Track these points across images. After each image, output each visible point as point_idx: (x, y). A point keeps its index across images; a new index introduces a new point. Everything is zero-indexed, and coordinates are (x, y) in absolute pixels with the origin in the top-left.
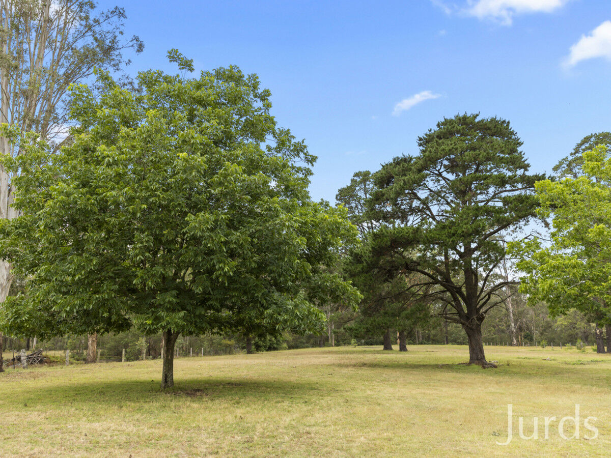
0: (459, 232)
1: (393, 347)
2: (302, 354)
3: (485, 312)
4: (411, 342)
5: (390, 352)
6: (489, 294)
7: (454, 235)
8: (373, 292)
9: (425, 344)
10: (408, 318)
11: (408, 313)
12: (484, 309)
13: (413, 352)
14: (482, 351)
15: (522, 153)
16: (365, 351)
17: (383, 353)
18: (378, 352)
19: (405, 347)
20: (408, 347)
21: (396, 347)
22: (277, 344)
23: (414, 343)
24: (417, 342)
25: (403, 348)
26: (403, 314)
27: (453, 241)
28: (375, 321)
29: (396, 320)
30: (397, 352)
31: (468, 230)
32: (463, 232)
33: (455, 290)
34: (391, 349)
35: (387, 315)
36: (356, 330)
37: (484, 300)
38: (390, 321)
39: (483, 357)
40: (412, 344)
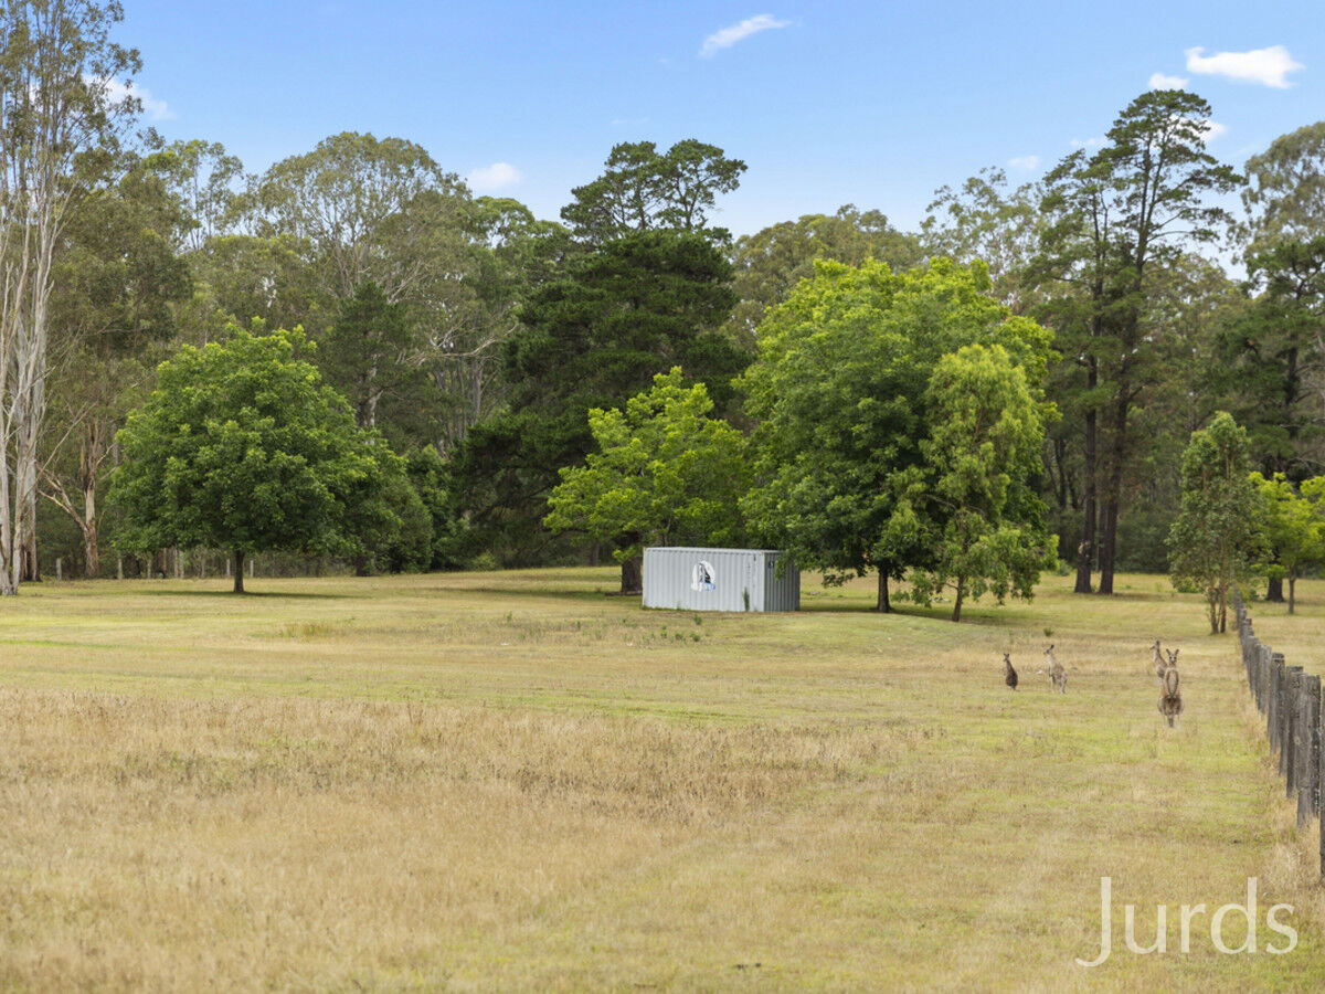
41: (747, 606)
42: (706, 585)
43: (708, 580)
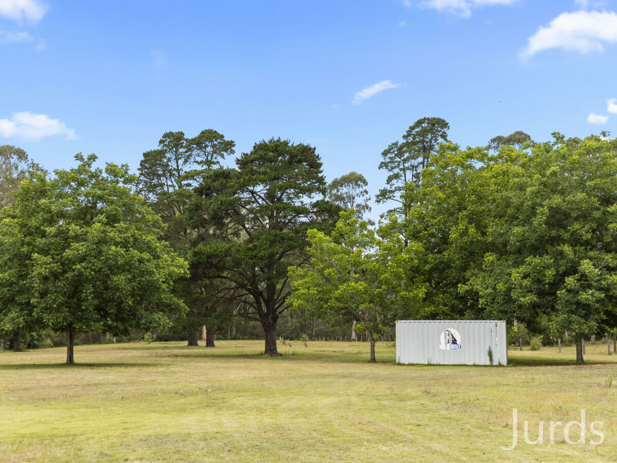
0: (259, 255)
1: (199, 343)
2: (93, 351)
3: (280, 313)
4: (221, 336)
5: (196, 347)
6: (284, 298)
7: (255, 256)
8: (190, 296)
9: (239, 339)
10: (216, 318)
11: (217, 315)
12: (279, 310)
13: (221, 347)
14: (275, 344)
15: (324, 177)
16: (166, 347)
17: (188, 349)
18: (183, 348)
19: (213, 342)
20: (216, 342)
21: (202, 343)
22: (38, 340)
23: (225, 338)
24: (229, 337)
25: (210, 344)
26: (213, 315)
27: (254, 263)
28: (190, 320)
29: (208, 320)
30: (202, 347)
31: (265, 255)
32: (261, 256)
33: (257, 294)
34: (197, 345)
35: (200, 315)
36: (175, 327)
37: (281, 302)
38: (202, 320)
39: (275, 349)
40: (221, 339)
41: (491, 360)
42: (453, 346)
43: (454, 342)
